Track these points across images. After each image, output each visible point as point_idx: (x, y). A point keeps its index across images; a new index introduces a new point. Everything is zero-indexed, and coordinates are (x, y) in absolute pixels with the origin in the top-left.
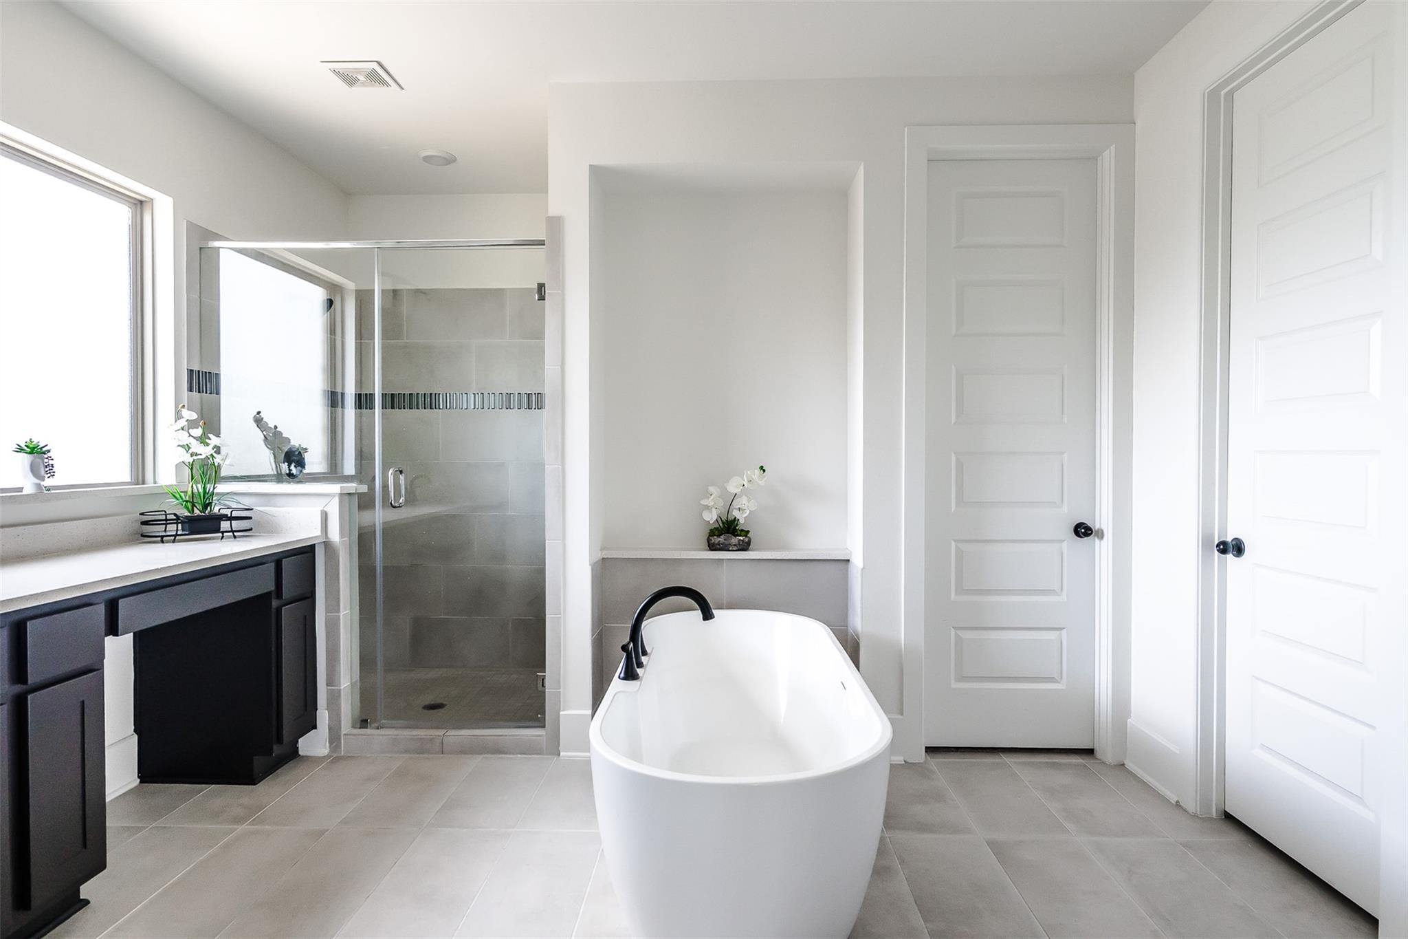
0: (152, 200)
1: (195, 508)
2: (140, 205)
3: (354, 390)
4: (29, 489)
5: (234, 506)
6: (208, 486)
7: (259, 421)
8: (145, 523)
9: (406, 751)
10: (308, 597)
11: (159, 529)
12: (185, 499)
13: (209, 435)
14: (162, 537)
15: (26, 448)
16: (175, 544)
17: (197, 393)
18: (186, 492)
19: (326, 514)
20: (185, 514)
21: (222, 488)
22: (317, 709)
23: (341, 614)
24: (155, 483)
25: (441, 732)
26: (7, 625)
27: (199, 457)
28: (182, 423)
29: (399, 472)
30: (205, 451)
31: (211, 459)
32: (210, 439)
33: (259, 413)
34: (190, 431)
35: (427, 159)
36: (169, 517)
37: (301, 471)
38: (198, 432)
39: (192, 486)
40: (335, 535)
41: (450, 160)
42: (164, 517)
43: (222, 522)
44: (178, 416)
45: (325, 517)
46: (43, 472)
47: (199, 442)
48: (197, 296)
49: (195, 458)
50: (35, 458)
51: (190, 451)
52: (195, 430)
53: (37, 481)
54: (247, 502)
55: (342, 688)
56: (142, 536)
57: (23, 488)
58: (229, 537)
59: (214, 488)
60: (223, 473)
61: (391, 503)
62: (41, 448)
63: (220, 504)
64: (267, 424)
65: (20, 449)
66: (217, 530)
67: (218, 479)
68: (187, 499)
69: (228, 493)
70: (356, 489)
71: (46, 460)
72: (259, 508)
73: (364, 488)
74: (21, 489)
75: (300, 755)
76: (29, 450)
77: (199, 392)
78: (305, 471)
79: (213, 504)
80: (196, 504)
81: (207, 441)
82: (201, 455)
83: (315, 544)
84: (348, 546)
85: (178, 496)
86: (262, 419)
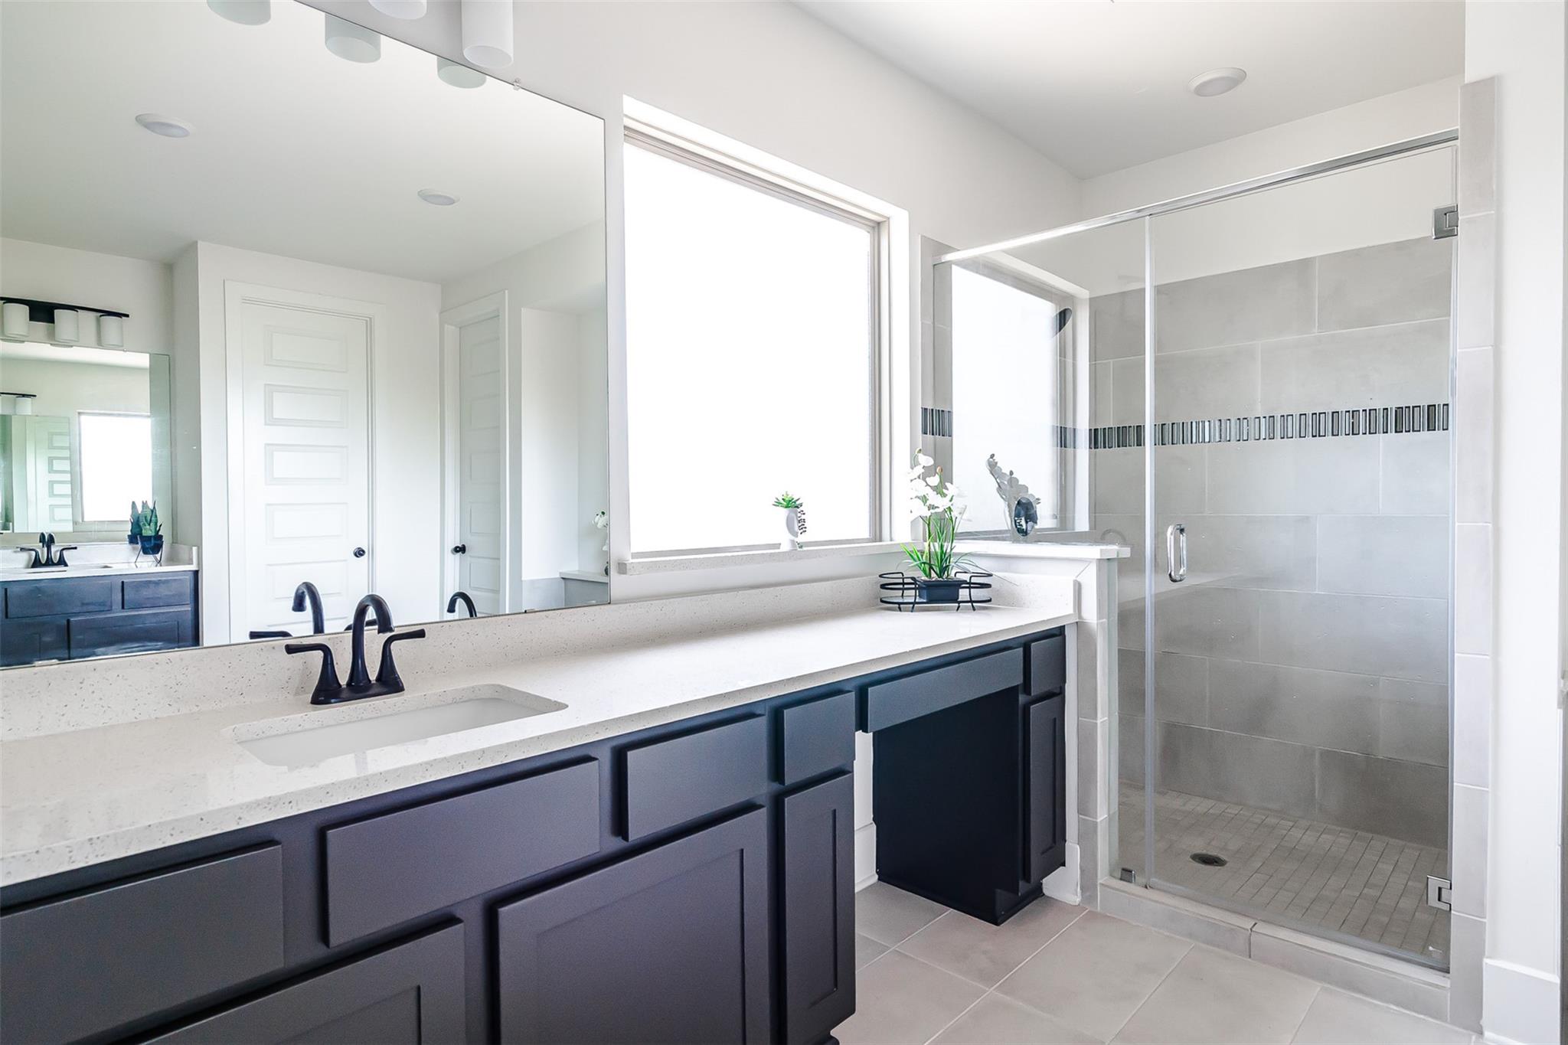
0: (889, 218)
1: (932, 571)
2: (877, 227)
3: (1088, 424)
4: (786, 547)
5: (972, 569)
6: (946, 544)
7: (993, 466)
8: (883, 586)
9: (1190, 935)
10: (1057, 694)
11: (895, 595)
12: (922, 561)
13: (946, 484)
14: (899, 604)
15: (782, 502)
16: (913, 613)
17: (931, 436)
18: (922, 553)
19: (1080, 585)
20: (923, 578)
21: (961, 547)
22: (1065, 841)
23: (1099, 722)
24: (891, 540)
25: (1248, 924)
26: (767, 713)
27: (937, 510)
28: (919, 470)
29: (1178, 531)
30: (941, 503)
31: (948, 513)
32: (947, 489)
33: (992, 456)
34: (928, 479)
35: (1201, 90)
36: (906, 581)
37: (1033, 527)
38: (934, 480)
39: (929, 545)
40: (1091, 614)
41: (1235, 80)
42: (901, 581)
43: (960, 590)
44: (914, 463)
45: (1078, 588)
46: (796, 529)
47: (935, 493)
48: (930, 322)
49: (933, 511)
50: (790, 512)
51: (928, 504)
52: (932, 478)
53: (793, 538)
54: (985, 565)
55: (1099, 820)
56: (882, 601)
57: (780, 544)
58: (966, 608)
59: (951, 549)
60: (959, 529)
61: (1170, 575)
62: (795, 502)
63: (958, 567)
64: (1001, 470)
65: (778, 504)
66: (955, 599)
67: (954, 536)
68: (925, 561)
69: (966, 554)
70: (1118, 553)
71: (799, 515)
72: (1001, 575)
73: (1126, 552)
74: (778, 546)
75: (1044, 894)
76: (785, 503)
77: (933, 434)
78: (1037, 527)
79: (950, 567)
80: (934, 567)
81: (945, 491)
82: (938, 507)
83: (1064, 626)
84: (1107, 630)
85: (916, 557)
86: (996, 463)
